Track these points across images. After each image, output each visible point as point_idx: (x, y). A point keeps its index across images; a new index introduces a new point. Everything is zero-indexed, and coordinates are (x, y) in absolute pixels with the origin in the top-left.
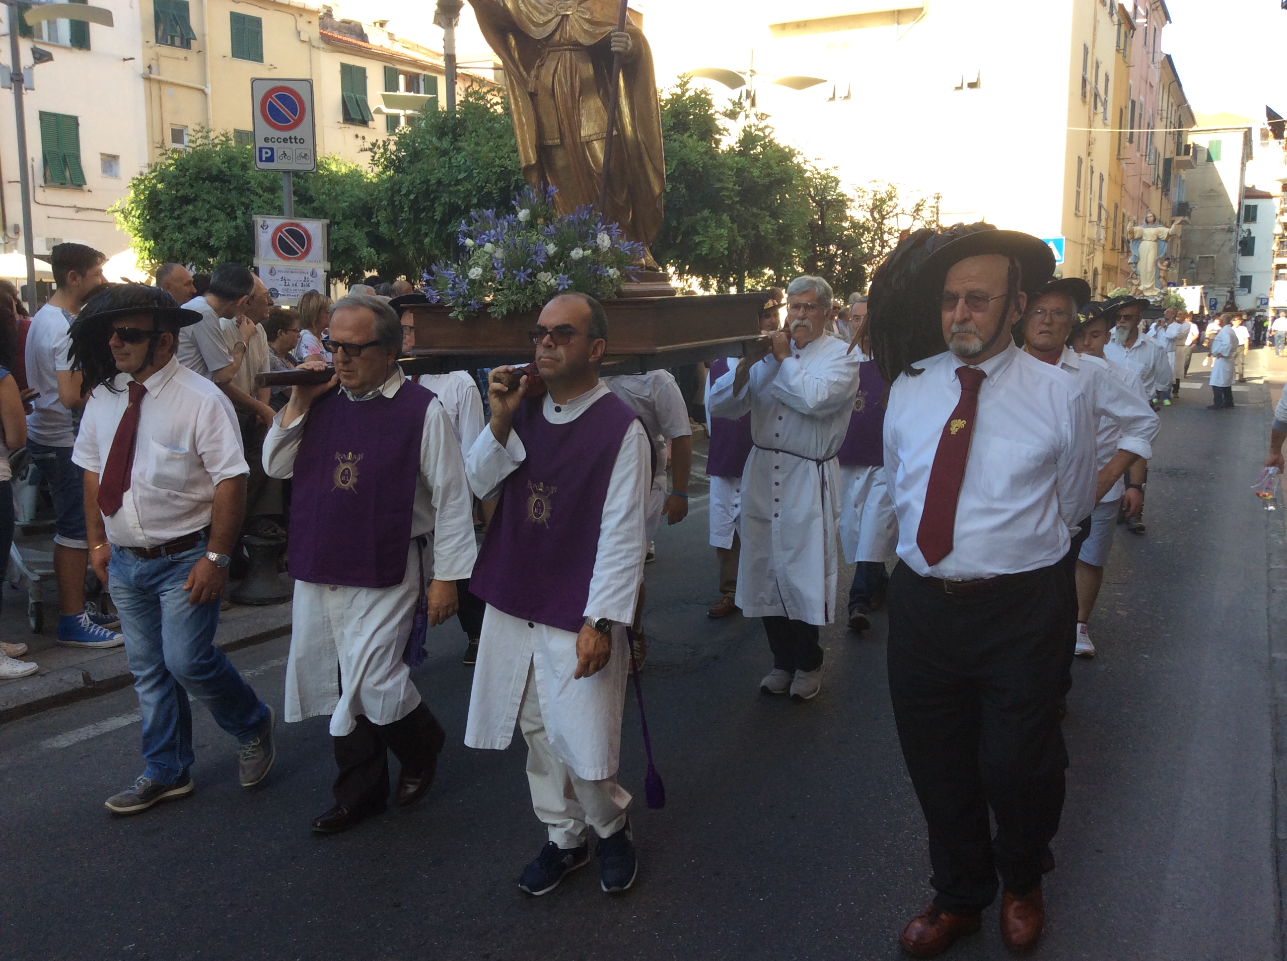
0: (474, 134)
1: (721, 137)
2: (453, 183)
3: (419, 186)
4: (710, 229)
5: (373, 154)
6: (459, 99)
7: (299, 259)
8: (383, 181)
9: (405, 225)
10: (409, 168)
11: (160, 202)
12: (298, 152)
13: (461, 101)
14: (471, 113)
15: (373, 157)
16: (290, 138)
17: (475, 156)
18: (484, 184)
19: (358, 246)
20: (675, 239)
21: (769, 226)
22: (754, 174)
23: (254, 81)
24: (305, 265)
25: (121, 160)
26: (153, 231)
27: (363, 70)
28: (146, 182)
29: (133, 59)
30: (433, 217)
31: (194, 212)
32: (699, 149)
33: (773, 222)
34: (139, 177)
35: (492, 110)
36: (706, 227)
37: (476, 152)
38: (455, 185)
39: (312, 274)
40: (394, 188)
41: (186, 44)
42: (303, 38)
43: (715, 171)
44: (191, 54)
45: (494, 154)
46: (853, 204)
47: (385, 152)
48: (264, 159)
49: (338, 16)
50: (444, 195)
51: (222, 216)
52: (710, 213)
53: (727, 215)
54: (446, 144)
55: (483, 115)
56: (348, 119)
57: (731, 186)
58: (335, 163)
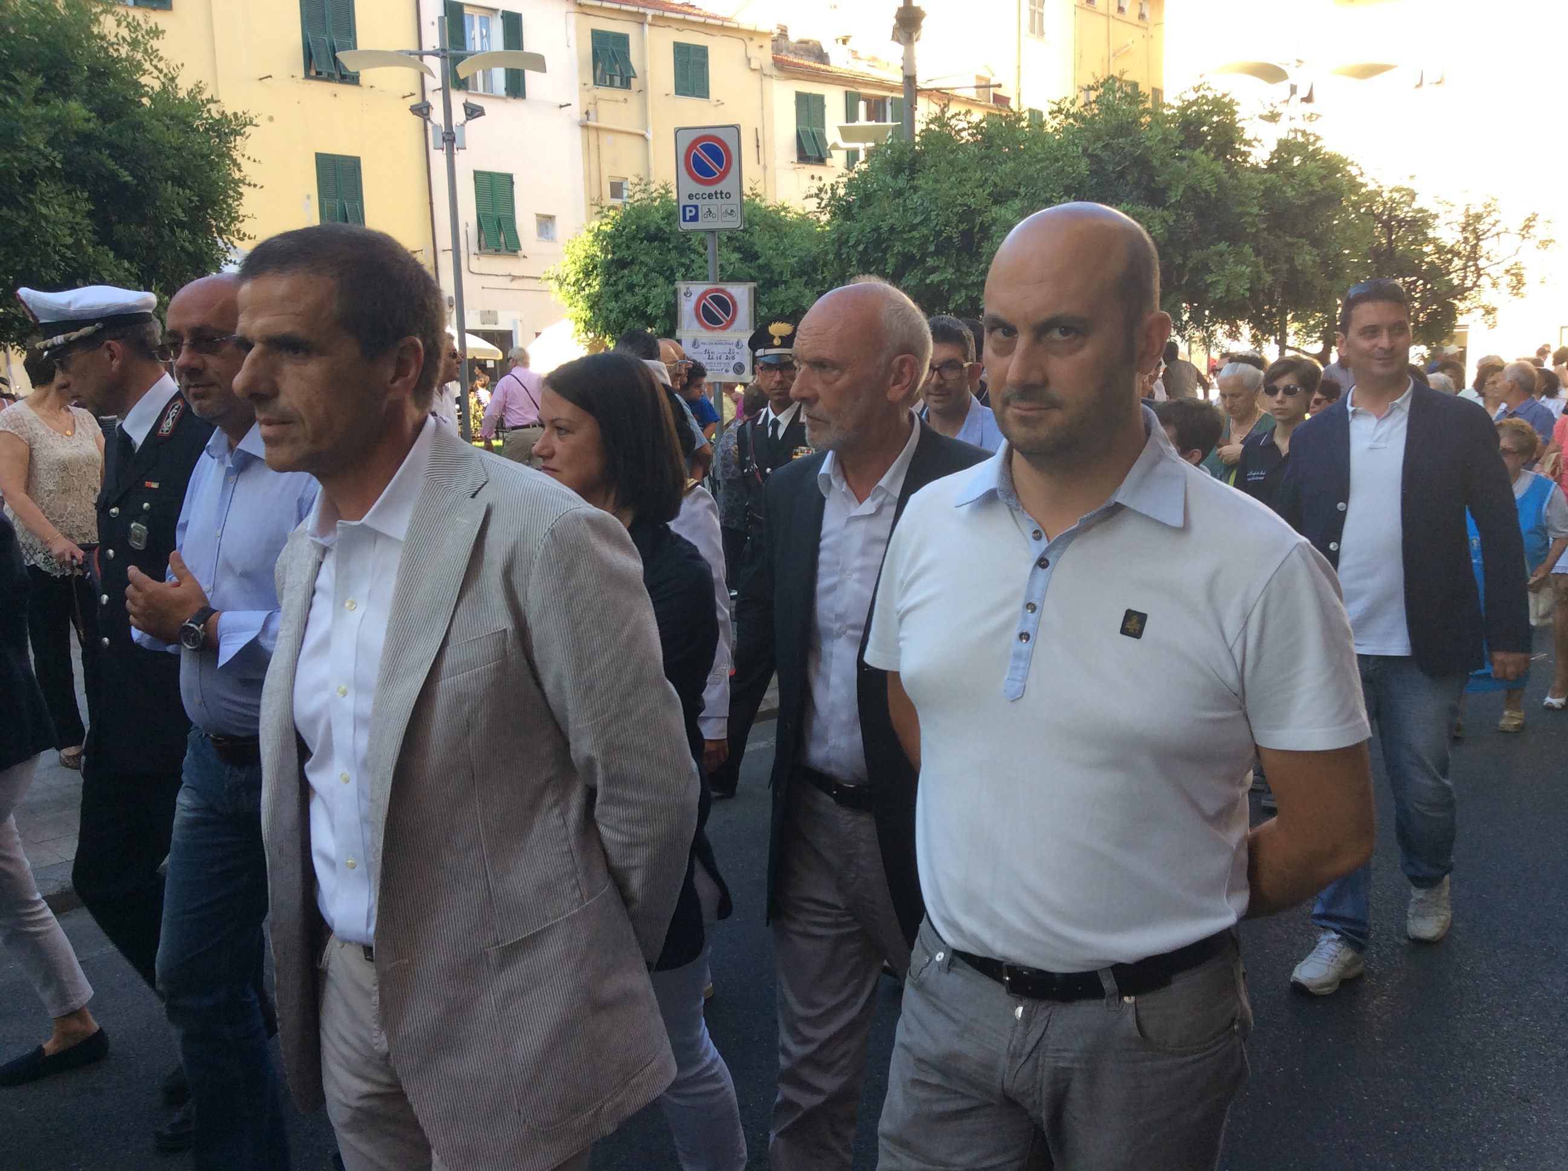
0: (933, 170)
1: (1251, 149)
2: (907, 229)
3: (869, 235)
4: (1226, 267)
5: (819, 201)
6: (919, 127)
7: (724, 328)
8: (829, 231)
10: (860, 214)
12: (724, 208)
13: (923, 131)
14: (933, 144)
15: (819, 204)
16: (716, 193)
17: (934, 195)
18: (943, 228)
20: (1180, 279)
21: (1308, 258)
22: (1287, 195)
23: (678, 131)
24: (730, 334)
25: (557, 218)
27: (820, 99)
29: (570, 105)
31: (631, 277)
32: (1214, 167)
33: (1315, 252)
35: (958, 137)
36: (1222, 263)
37: (934, 190)
38: (910, 231)
39: (737, 343)
40: (841, 239)
41: (626, 84)
42: (753, 67)
43: (1234, 193)
44: (631, 95)
45: (955, 191)
46: (1437, 221)
47: (833, 197)
48: (688, 218)
49: (793, 37)
50: (897, 243)
51: (661, 281)
52: (1229, 246)
53: (1250, 247)
54: (901, 182)
55: (945, 146)
56: (804, 157)
57: (1255, 210)
58: (783, 213)
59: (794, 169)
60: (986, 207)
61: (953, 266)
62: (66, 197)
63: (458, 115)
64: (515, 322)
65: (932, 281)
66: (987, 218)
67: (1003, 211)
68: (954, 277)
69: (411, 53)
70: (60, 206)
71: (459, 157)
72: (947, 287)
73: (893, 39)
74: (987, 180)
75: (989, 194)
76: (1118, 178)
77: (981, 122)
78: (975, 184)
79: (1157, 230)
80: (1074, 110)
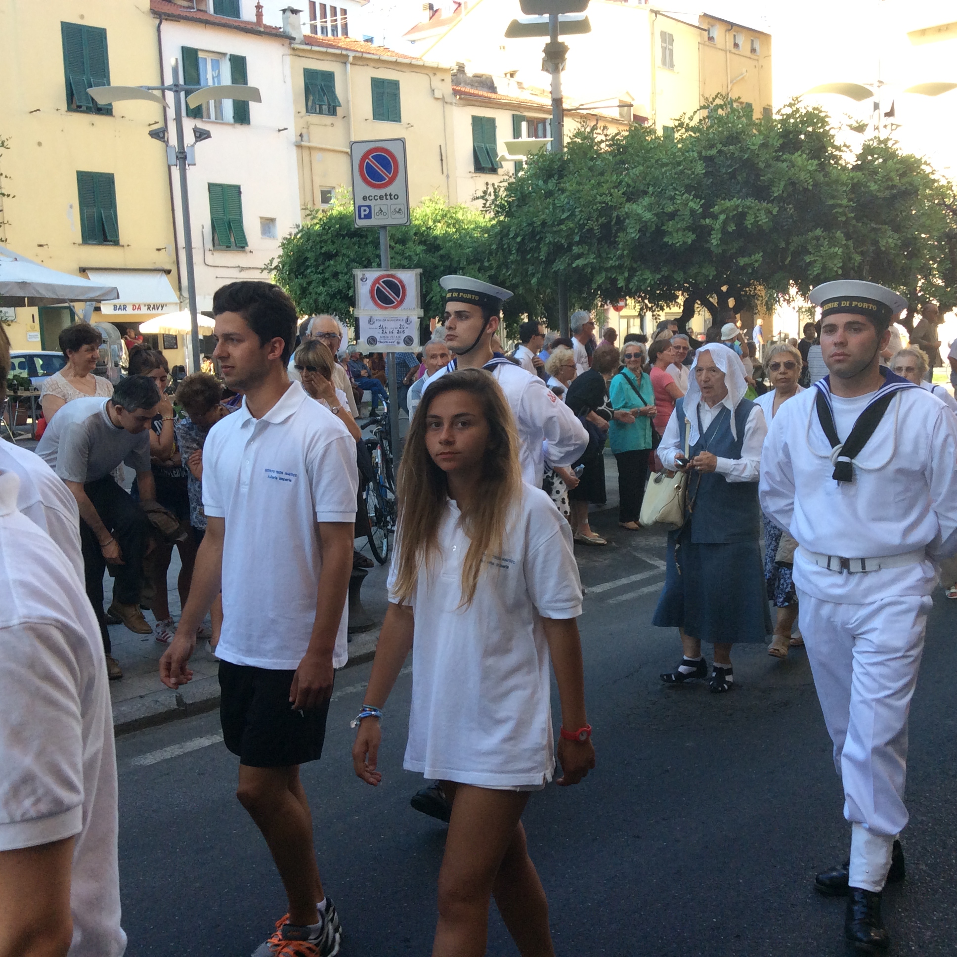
0: (576, 175)
1: (841, 153)
2: (556, 223)
3: (525, 229)
4: (822, 248)
5: (484, 202)
6: (566, 140)
7: (395, 307)
8: (493, 226)
9: (513, 266)
10: (518, 212)
11: (306, 259)
12: (393, 207)
13: (568, 143)
14: (576, 154)
15: (485, 204)
16: (386, 195)
17: (578, 195)
18: (585, 222)
20: (783, 262)
21: (890, 240)
22: (871, 189)
23: (352, 144)
24: (400, 313)
25: (278, 222)
26: (301, 285)
27: (492, 122)
28: (295, 242)
29: (286, 129)
30: (539, 256)
31: (335, 266)
32: (809, 168)
33: (896, 236)
34: (289, 237)
35: (597, 148)
36: (818, 246)
37: (578, 191)
38: (558, 225)
39: (407, 320)
40: (501, 233)
41: (333, 112)
42: (436, 96)
43: (826, 188)
44: (337, 121)
45: (595, 191)
47: (496, 200)
48: (362, 216)
49: (470, 72)
50: (548, 235)
52: (823, 232)
53: (842, 233)
54: (551, 185)
55: (585, 154)
56: (479, 168)
57: (845, 202)
58: (461, 211)
59: (472, 177)
60: (621, 204)
61: (594, 253)
65: (578, 266)
66: (622, 212)
67: (634, 206)
68: (595, 261)
69: (154, 89)
72: (590, 270)
73: (543, 69)
74: (621, 182)
75: (623, 194)
76: (731, 178)
77: (617, 134)
78: (612, 185)
79: (763, 219)
80: (692, 124)
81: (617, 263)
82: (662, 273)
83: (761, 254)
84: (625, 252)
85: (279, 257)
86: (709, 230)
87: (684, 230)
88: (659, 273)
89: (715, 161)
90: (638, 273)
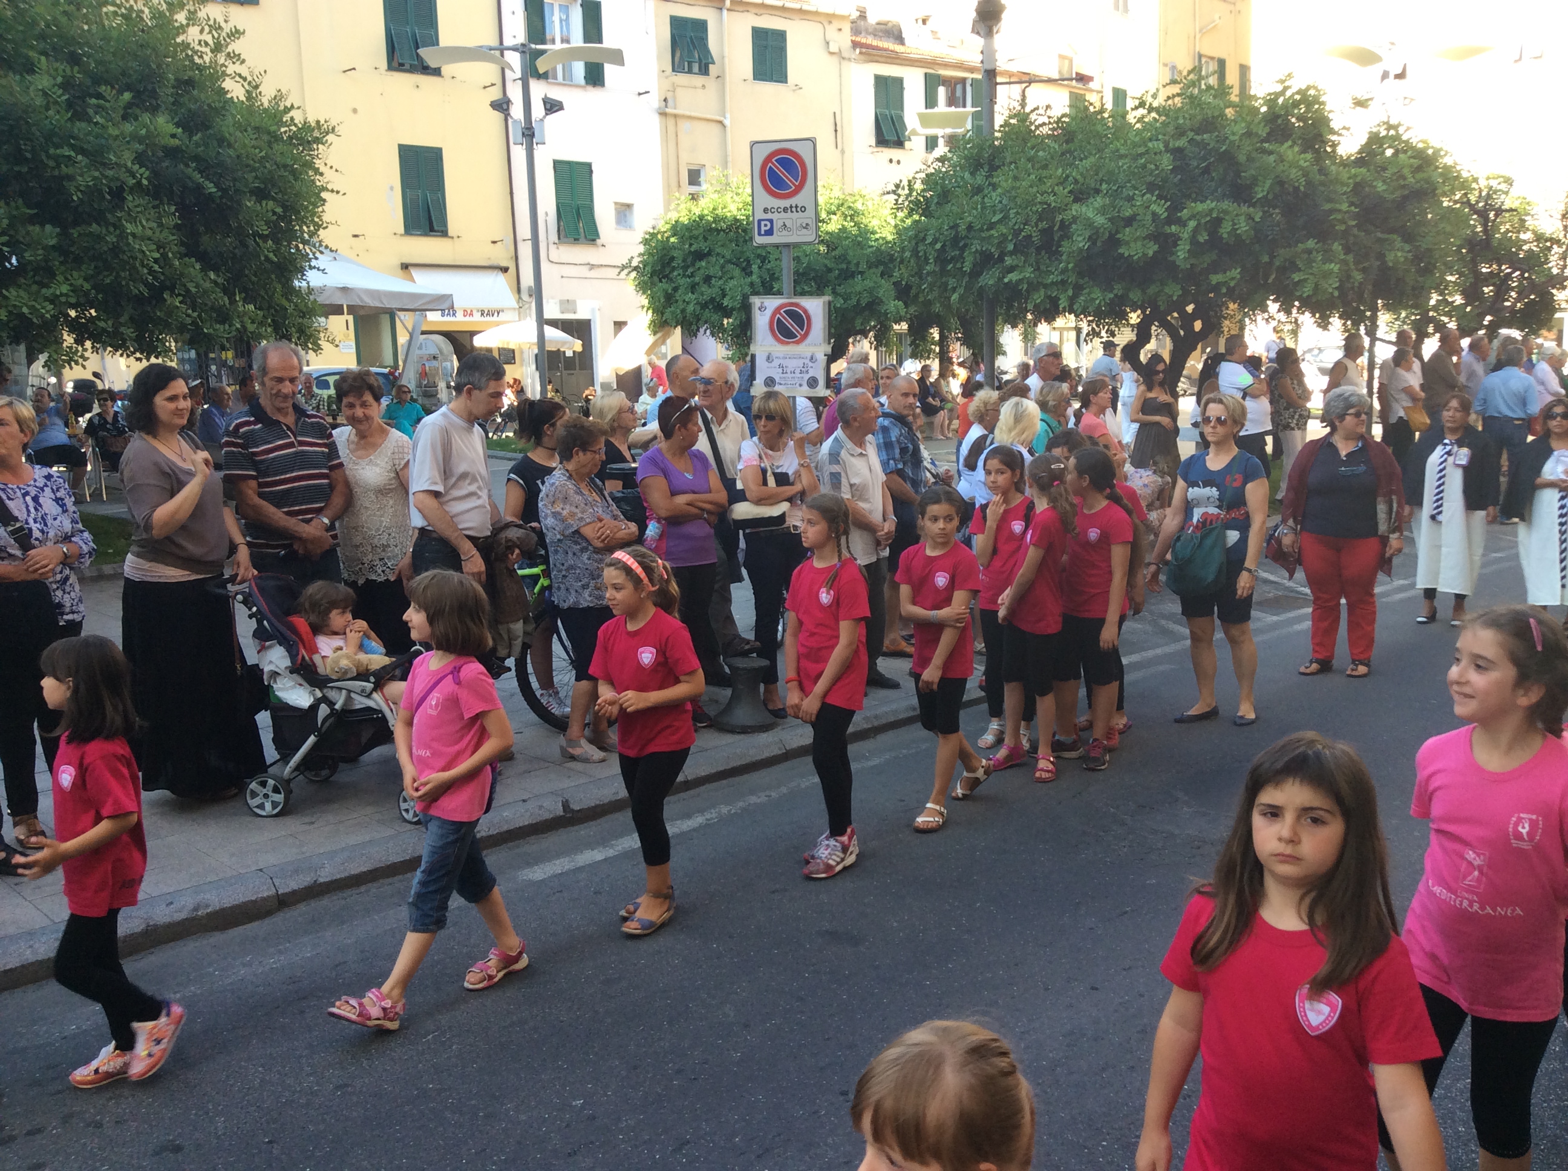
0: (1012, 166)
1: (1339, 138)
2: (985, 228)
3: (946, 233)
4: (1314, 265)
5: (897, 197)
6: (999, 121)
7: (798, 342)
8: (908, 229)
9: (929, 279)
10: (937, 211)
11: (673, 259)
12: (799, 222)
13: (1001, 126)
14: (1012, 140)
15: (897, 200)
16: (791, 207)
17: (1013, 193)
18: (1022, 226)
19: (884, 299)
20: (1265, 278)
21: (1399, 254)
22: (1378, 189)
23: (753, 144)
24: (804, 349)
25: (635, 209)
26: (666, 292)
27: (899, 82)
28: (659, 237)
29: (648, 92)
30: (962, 268)
31: (708, 268)
32: (1302, 163)
33: (1407, 247)
34: (651, 231)
35: (1038, 132)
36: (1310, 262)
37: (1013, 188)
38: (988, 230)
39: (812, 358)
40: (916, 236)
41: (704, 71)
42: (832, 50)
43: (1322, 188)
44: (709, 81)
45: (1035, 189)
46: (1537, 209)
47: (910, 195)
48: (763, 232)
49: (872, 19)
50: (976, 242)
51: (737, 272)
52: (1317, 243)
53: (1339, 245)
54: (980, 179)
55: (1025, 141)
56: (882, 141)
57: (1344, 207)
58: (861, 201)
59: (873, 152)
60: (1067, 205)
61: (1032, 265)
62: (152, 212)
63: (538, 110)
64: (593, 310)
65: (1010, 281)
66: (1067, 216)
67: (1084, 209)
68: (1032, 276)
69: (491, 49)
70: (148, 220)
71: (539, 152)
72: (1025, 286)
74: (1067, 176)
75: (1070, 192)
76: (1203, 173)
77: (1063, 116)
78: (1056, 181)
79: (1243, 227)
80: (1155, 104)
81: (1060, 278)
82: (1115, 292)
83: (1239, 270)
84: (1070, 266)
85: (640, 255)
86: (1175, 240)
87: (1144, 238)
88: (1111, 292)
89: (1186, 152)
90: (1085, 291)
